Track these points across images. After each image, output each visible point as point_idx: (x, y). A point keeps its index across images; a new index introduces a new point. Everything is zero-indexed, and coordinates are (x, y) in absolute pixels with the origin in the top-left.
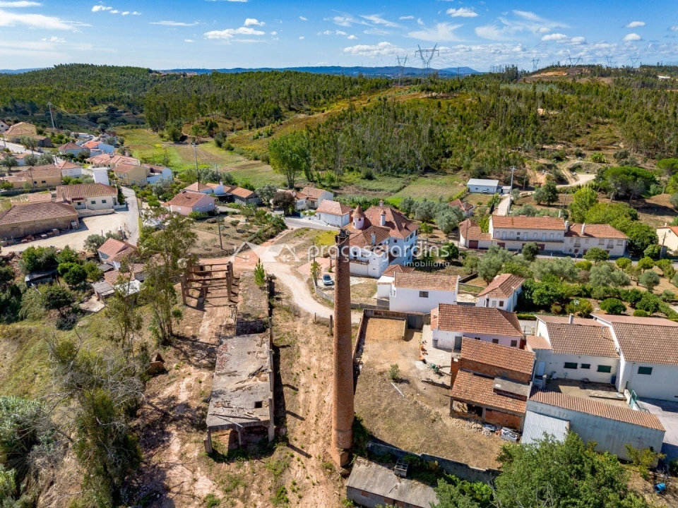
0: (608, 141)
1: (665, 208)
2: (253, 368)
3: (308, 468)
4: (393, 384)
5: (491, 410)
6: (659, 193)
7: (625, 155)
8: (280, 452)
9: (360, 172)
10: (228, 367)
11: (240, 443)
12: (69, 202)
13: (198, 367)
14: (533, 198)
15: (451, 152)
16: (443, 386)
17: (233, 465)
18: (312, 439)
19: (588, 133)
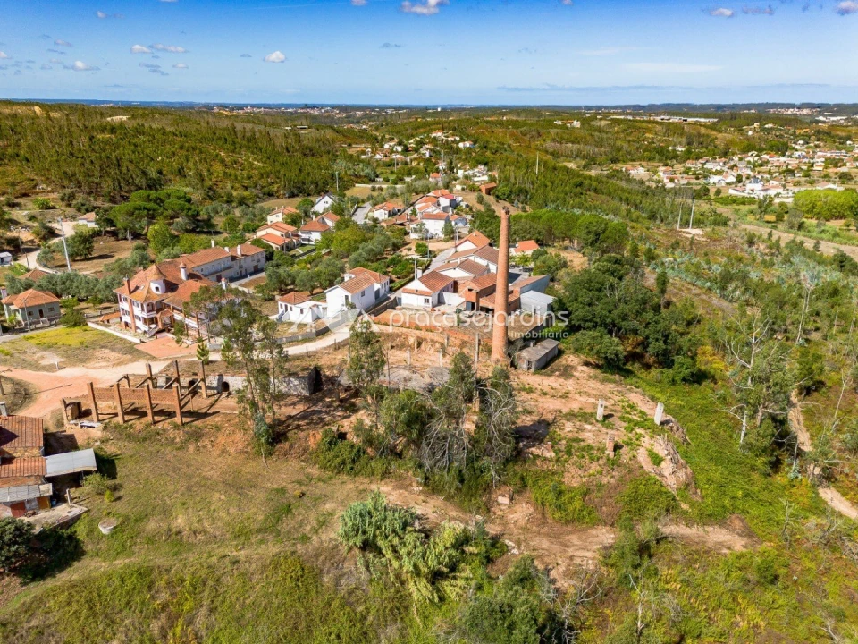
0: (26, 184)
7: (72, 196)
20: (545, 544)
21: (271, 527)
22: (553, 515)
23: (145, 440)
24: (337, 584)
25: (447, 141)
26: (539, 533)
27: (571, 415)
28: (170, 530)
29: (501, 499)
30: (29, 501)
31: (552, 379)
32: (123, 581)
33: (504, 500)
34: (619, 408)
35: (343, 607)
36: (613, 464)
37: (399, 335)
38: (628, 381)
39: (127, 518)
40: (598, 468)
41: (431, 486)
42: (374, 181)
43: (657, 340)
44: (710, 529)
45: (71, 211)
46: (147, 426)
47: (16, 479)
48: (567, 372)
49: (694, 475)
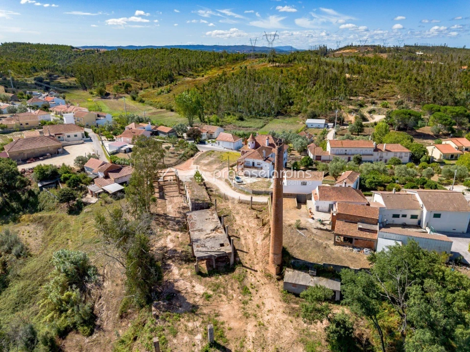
0: (390, 94)
1: (428, 135)
2: (212, 227)
3: (257, 277)
4: (298, 231)
5: (357, 239)
6: (424, 126)
7: (402, 103)
8: (238, 270)
9: (235, 116)
10: (197, 227)
11: (214, 267)
12: (53, 136)
13: (174, 230)
14: (348, 130)
15: (293, 102)
16: (327, 230)
17: (213, 278)
18: (255, 263)
19: (378, 89)
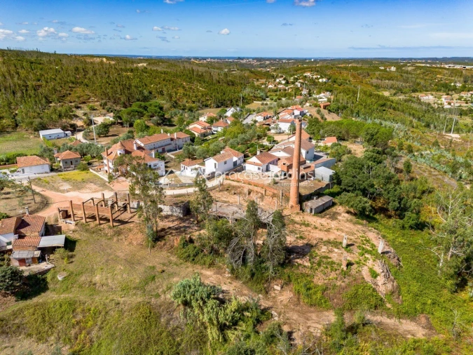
0: (85, 97)
3: (296, 217)
7: (105, 104)
20: (295, 316)
21: (141, 287)
22: (304, 300)
23: (94, 232)
24: (168, 323)
25: (312, 78)
26: (293, 310)
27: (329, 242)
28: (91, 282)
29: (276, 287)
30: (27, 259)
31: (324, 219)
32: (61, 306)
33: (278, 288)
34: (359, 241)
35: (168, 336)
36: (345, 274)
37: (239, 187)
38: (371, 224)
39: (72, 273)
40: (335, 276)
41: (235, 275)
42: (265, 100)
43: (394, 201)
44: (404, 321)
45: (104, 111)
46: (96, 225)
47: (23, 247)
48: (334, 217)
49: (398, 287)
